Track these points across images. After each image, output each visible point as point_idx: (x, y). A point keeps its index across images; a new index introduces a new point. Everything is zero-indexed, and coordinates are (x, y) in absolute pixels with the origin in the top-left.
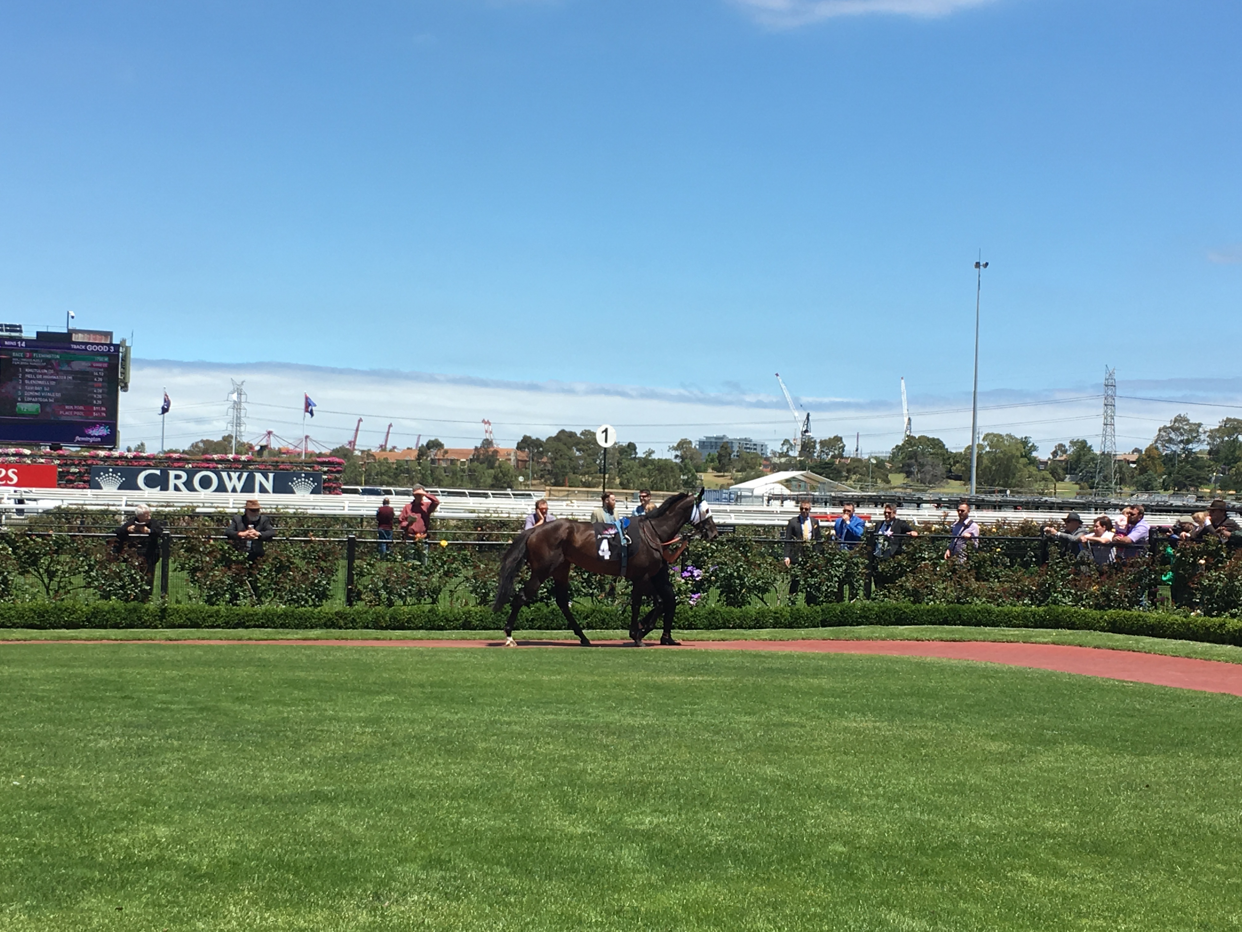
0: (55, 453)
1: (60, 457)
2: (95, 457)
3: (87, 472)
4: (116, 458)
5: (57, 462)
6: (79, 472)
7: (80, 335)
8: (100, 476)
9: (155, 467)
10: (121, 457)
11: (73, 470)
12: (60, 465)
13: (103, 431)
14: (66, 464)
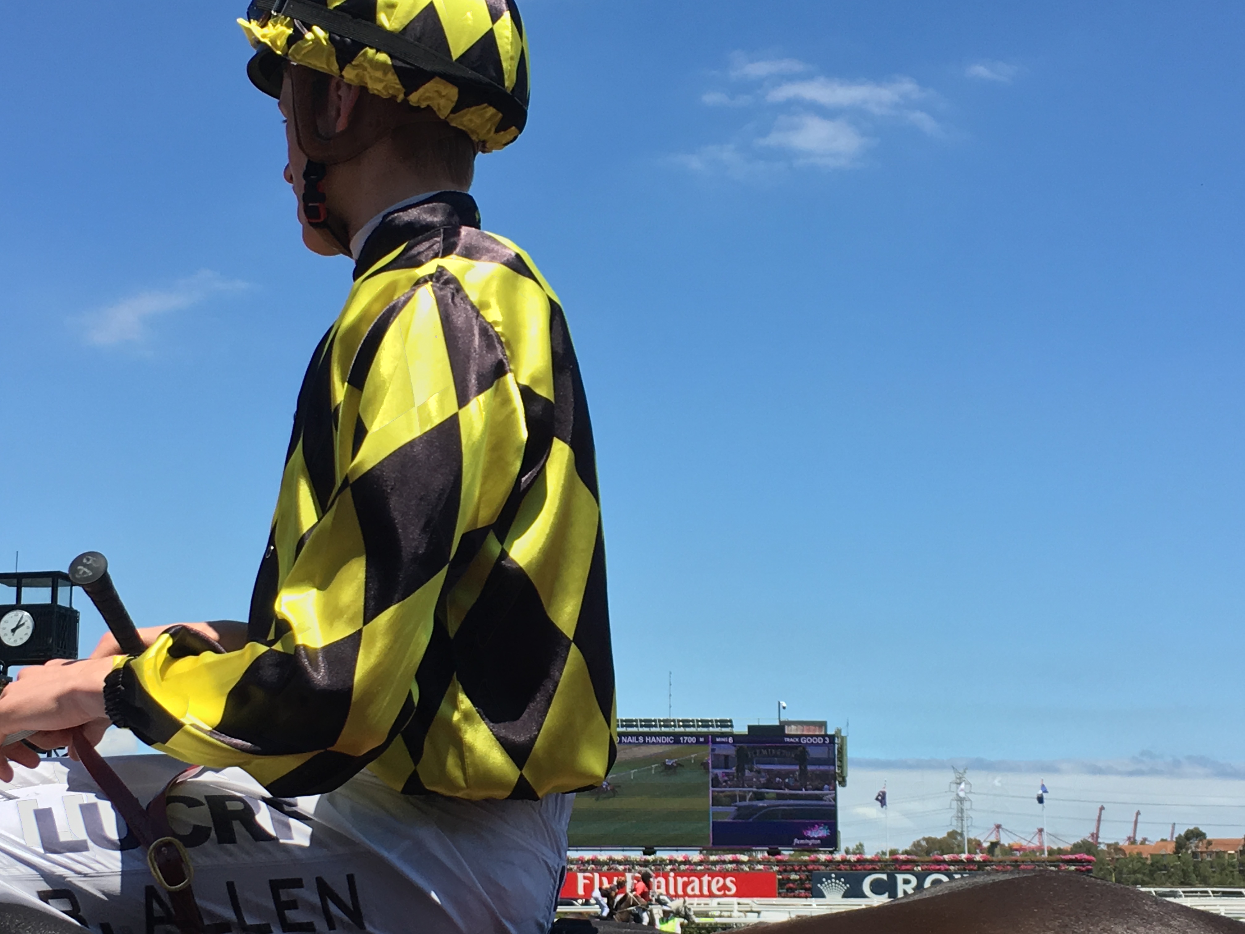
0: (772, 858)
1: (779, 863)
2: (816, 862)
3: (807, 877)
4: (838, 862)
5: (776, 868)
6: (800, 879)
7: (793, 727)
8: (822, 883)
9: (882, 871)
10: (844, 861)
11: (794, 876)
12: (779, 872)
13: (822, 832)
14: (785, 871)
